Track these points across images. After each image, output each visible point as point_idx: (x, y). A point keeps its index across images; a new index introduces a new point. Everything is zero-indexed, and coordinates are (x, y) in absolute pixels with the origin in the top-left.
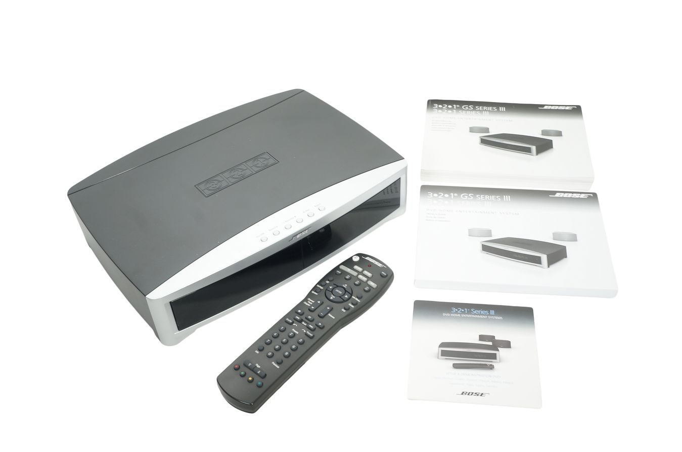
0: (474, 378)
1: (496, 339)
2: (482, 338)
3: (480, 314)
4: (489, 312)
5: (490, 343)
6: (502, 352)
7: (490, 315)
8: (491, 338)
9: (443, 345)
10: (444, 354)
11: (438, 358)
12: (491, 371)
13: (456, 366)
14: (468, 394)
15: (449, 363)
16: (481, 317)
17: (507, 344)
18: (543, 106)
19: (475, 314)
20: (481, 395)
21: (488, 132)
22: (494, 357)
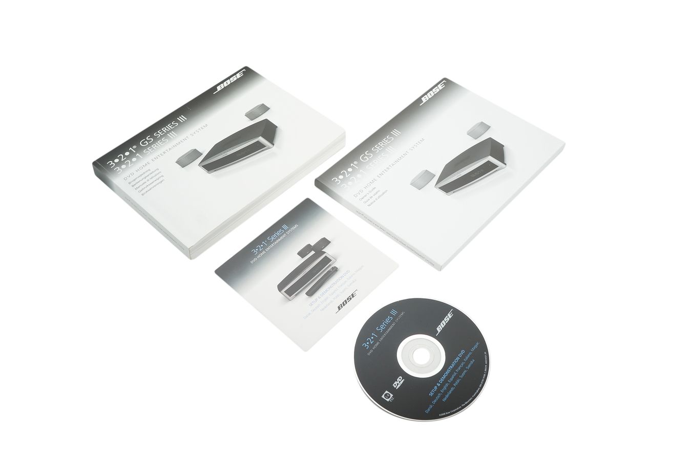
0: (332, 290)
1: (312, 244)
2: (302, 254)
3: (279, 237)
4: (283, 229)
5: (313, 253)
6: (329, 251)
7: (285, 231)
8: (308, 248)
9: (281, 287)
10: (290, 292)
11: (290, 300)
12: (338, 272)
13: (310, 293)
14: (344, 305)
15: (303, 296)
16: (281, 238)
17: (325, 242)
18: (214, 88)
19: (275, 240)
20: (353, 297)
21: (200, 154)
22: (327, 260)
